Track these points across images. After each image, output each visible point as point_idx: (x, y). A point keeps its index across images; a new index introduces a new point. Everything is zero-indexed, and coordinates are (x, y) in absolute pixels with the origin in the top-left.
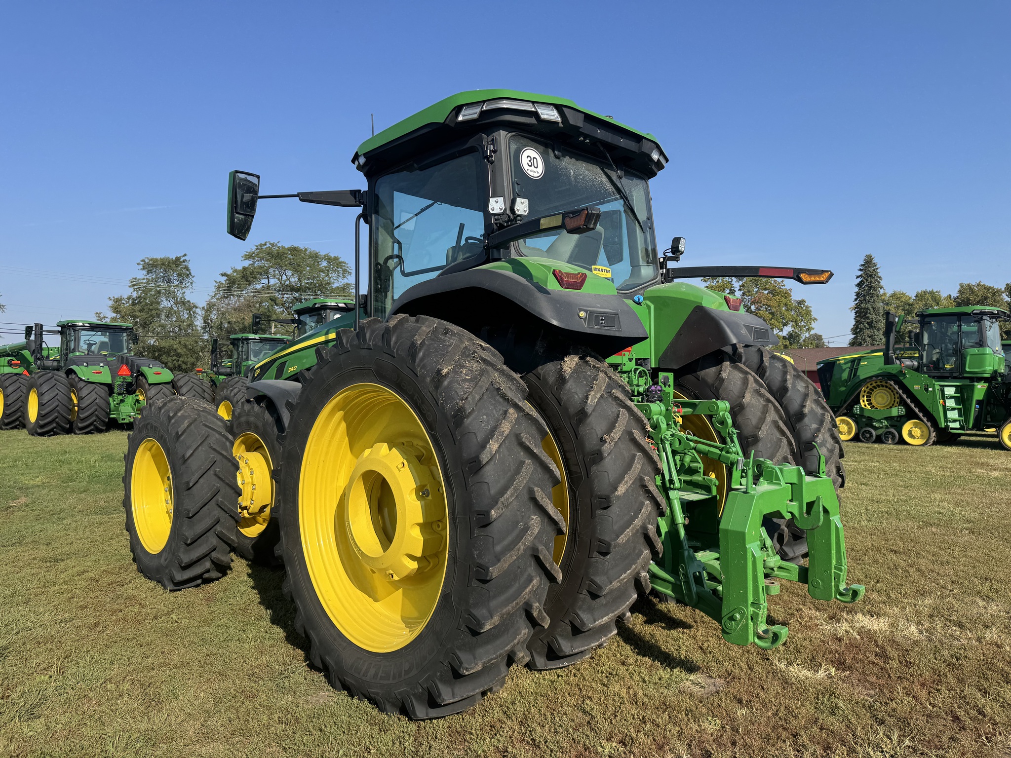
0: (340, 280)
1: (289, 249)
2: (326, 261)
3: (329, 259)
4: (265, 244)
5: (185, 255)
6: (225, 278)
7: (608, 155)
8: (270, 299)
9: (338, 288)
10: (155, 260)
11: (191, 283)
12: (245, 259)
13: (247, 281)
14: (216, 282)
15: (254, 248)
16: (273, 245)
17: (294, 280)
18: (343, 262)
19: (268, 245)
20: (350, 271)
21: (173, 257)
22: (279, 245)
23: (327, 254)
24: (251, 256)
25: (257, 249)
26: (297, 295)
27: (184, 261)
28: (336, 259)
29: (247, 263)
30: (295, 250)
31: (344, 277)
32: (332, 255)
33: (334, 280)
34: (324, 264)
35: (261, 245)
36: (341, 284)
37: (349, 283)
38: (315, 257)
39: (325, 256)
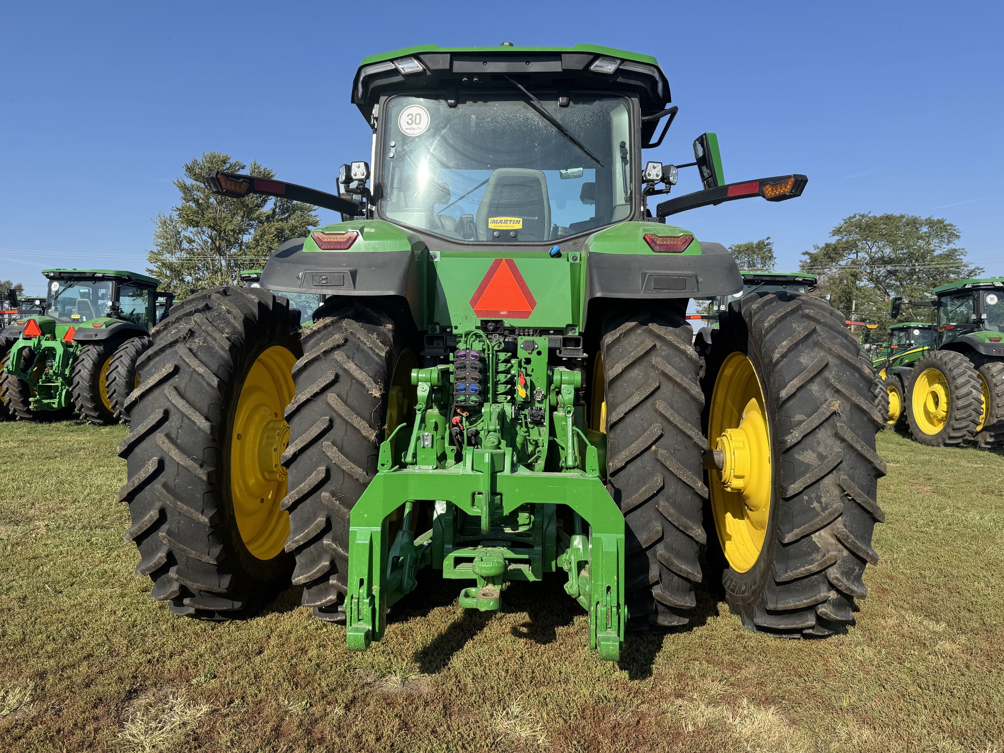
0: (944, 246)
1: (881, 218)
2: (927, 227)
3: (930, 223)
4: (855, 217)
5: (768, 238)
6: (807, 257)
7: (520, 86)
8: (851, 275)
9: (940, 255)
10: (739, 247)
11: (773, 265)
12: (833, 235)
13: (830, 257)
14: (801, 261)
15: (842, 222)
16: (863, 216)
17: (888, 251)
18: (949, 225)
19: (858, 217)
20: (958, 234)
21: (755, 242)
22: (869, 215)
23: (929, 218)
24: (839, 231)
25: (846, 223)
26: (889, 268)
27: (768, 244)
28: (940, 222)
29: (833, 240)
30: (888, 219)
31: (949, 242)
32: (935, 218)
33: (935, 246)
34: (925, 229)
35: (850, 218)
36: (945, 250)
37: (957, 248)
38: (914, 223)
39: (926, 220)
